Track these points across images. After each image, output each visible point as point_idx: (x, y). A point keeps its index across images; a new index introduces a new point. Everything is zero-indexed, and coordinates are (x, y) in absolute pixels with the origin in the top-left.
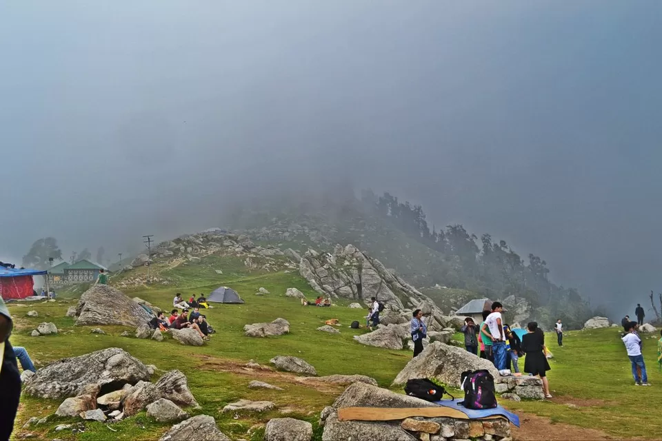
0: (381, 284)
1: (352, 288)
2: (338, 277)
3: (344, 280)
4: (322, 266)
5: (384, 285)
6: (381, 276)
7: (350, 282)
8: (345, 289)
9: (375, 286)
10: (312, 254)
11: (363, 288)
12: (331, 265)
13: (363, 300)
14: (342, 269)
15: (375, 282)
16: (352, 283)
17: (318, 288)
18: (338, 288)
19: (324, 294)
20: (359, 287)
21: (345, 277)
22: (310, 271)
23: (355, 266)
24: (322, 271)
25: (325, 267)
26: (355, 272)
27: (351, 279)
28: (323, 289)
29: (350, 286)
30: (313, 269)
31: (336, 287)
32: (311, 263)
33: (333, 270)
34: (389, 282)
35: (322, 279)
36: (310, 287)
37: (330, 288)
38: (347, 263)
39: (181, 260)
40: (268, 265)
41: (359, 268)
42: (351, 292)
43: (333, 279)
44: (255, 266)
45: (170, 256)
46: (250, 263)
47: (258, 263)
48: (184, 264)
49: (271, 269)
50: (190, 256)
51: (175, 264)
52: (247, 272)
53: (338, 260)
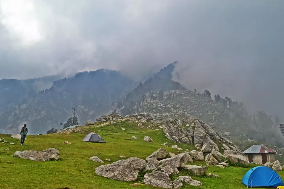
0: (205, 136)
1: (189, 139)
2: (182, 132)
3: (184, 134)
4: (174, 126)
5: (208, 137)
6: (206, 132)
7: (188, 135)
8: (185, 139)
9: (202, 137)
10: (170, 120)
11: (195, 138)
12: (178, 126)
13: (194, 145)
14: (184, 128)
15: (202, 135)
16: (189, 136)
17: (170, 138)
18: (181, 138)
19: (173, 141)
20: (193, 137)
21: (185, 132)
22: (167, 129)
23: (192, 126)
24: (173, 129)
25: (175, 127)
26: (191, 130)
27: (188, 134)
28: (173, 138)
29: (188, 137)
30: (168, 128)
31: (180, 137)
32: (168, 125)
33: (179, 128)
34: (212, 136)
35: (173, 133)
36: (166, 137)
37: (176, 138)
38: (188, 125)
39: (107, 124)
40: (150, 126)
41: (194, 128)
42: (188, 140)
43: (179, 133)
44: (143, 127)
45: (104, 122)
46: (141, 126)
47: (145, 125)
48: (106, 125)
49: (151, 129)
50: (112, 122)
51: (103, 125)
52: (139, 130)
53: (184, 124)
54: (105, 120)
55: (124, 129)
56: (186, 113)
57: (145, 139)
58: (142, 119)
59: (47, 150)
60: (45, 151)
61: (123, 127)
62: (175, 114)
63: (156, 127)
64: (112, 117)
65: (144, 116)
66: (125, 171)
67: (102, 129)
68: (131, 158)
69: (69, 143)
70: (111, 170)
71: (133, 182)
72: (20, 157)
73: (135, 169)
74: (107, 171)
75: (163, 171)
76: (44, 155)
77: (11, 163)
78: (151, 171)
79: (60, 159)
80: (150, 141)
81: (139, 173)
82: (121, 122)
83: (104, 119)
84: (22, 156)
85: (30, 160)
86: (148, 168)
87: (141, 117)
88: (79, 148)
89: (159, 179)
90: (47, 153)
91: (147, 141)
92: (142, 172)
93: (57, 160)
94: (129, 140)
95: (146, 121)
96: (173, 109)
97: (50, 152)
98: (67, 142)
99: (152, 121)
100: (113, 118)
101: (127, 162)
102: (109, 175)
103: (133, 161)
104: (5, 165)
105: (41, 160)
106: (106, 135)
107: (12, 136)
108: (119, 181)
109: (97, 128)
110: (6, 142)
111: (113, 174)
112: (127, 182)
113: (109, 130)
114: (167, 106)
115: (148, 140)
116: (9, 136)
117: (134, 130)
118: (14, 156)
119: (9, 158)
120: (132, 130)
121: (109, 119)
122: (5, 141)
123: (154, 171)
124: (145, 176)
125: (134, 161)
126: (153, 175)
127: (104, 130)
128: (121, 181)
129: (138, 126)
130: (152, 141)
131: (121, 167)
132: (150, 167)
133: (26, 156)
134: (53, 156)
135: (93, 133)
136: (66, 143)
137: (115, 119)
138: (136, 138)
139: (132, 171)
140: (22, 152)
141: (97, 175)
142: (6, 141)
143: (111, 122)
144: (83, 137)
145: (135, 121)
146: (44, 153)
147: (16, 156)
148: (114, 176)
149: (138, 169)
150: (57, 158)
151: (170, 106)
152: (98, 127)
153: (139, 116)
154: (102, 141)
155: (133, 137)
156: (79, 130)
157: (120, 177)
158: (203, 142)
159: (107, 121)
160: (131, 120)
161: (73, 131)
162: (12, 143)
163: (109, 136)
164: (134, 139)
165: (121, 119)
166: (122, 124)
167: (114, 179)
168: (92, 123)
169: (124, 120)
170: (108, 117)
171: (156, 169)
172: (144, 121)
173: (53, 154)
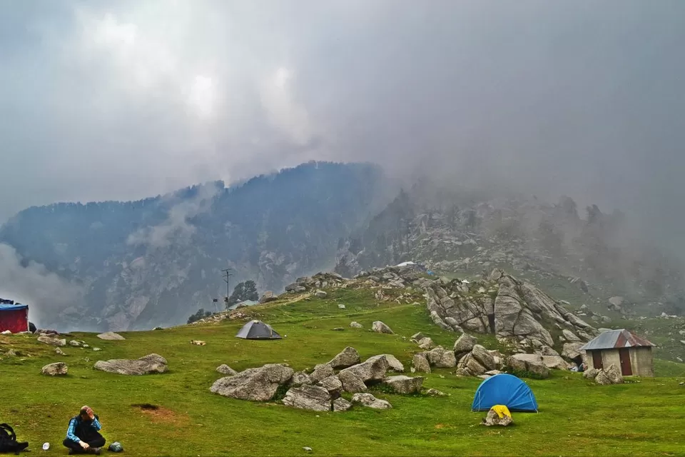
0: (520, 313)
1: (482, 321)
2: (466, 306)
3: (472, 310)
4: (449, 295)
5: (528, 316)
6: (522, 305)
7: (480, 313)
8: (474, 322)
9: (511, 317)
10: (442, 282)
11: (496, 320)
12: (460, 293)
13: (495, 334)
14: (471, 298)
15: (511, 312)
16: (482, 314)
17: (438, 321)
18: (466, 321)
19: (446, 327)
20: (491, 318)
21: (473, 306)
22: (433, 302)
23: (490, 293)
24: (447, 302)
25: (451, 296)
26: (488, 301)
27: (481, 310)
28: (446, 322)
29: (481, 318)
30: (438, 298)
31: (463, 319)
32: (436, 292)
33: (461, 299)
34: (538, 313)
35: (447, 311)
36: (431, 321)
37: (453, 320)
38: (482, 290)
39: (307, 296)
40: (401, 297)
41: (494, 295)
42: (481, 325)
43: (460, 310)
44: (387, 298)
45: (301, 292)
46: (382, 296)
47: (391, 295)
48: (304, 299)
49: (403, 302)
50: (319, 291)
51: (296, 300)
52: (375, 306)
53: (473, 287)
54: (304, 288)
55: (343, 306)
56: (510, 255)
57: (374, 327)
58: (393, 278)
59: (145, 357)
60: (142, 360)
61: (341, 302)
62: (484, 261)
63: (415, 297)
64: (321, 280)
65: (397, 273)
66: (254, 385)
67: (293, 308)
68: (267, 366)
69: (201, 344)
70: (233, 384)
71: (265, 401)
72: (103, 371)
73: (272, 383)
74: (226, 386)
75: (321, 385)
76: (141, 366)
77: (86, 378)
78: (300, 385)
79: (166, 372)
80: (384, 331)
81: (278, 388)
82: (338, 291)
83: (302, 285)
84: (107, 368)
85: (118, 373)
86: (297, 381)
87: (392, 275)
88: (216, 352)
89: (309, 397)
90: (145, 363)
91: (378, 332)
92: (285, 386)
93: (162, 373)
94: (340, 330)
95: (403, 283)
96: (480, 248)
97: (150, 361)
98: (199, 342)
99: (416, 283)
100: (321, 283)
101: (258, 371)
102: (228, 391)
103: (268, 369)
104: (78, 380)
105: (135, 374)
106: (295, 323)
107: (99, 336)
108: (242, 400)
109: (283, 307)
110: (86, 348)
111: (233, 390)
112: (255, 401)
113: (309, 311)
114: (465, 242)
115: (379, 329)
116: (94, 335)
117: (364, 306)
118: (94, 369)
119: (85, 372)
120: (360, 308)
121: (313, 285)
122: (85, 346)
123: (304, 384)
124: (288, 393)
125: (271, 369)
126: (300, 391)
127: (299, 310)
128: (246, 400)
129: (374, 298)
130: (388, 332)
131: (249, 379)
132: (300, 378)
133: (112, 369)
134: (155, 367)
135: (256, 321)
136: (196, 344)
137: (325, 283)
138: (359, 326)
139: (265, 385)
140: (106, 363)
141: (211, 392)
142: (87, 346)
143: (315, 292)
144: (239, 328)
145: (369, 286)
146: (141, 363)
147: (97, 369)
148: (236, 393)
149: (277, 382)
150: (161, 370)
151: (472, 241)
152: (285, 304)
153: (387, 272)
154: (273, 337)
155: (353, 323)
156: (240, 314)
157: (244, 395)
158: (514, 326)
159: (308, 289)
160: (361, 285)
161: (228, 317)
162: (96, 349)
163: (300, 324)
164: (354, 328)
165: (339, 284)
166: (339, 295)
167: (235, 398)
168: (275, 296)
169: (344, 286)
170: (310, 280)
171: (311, 382)
172: (398, 282)
173: (155, 363)
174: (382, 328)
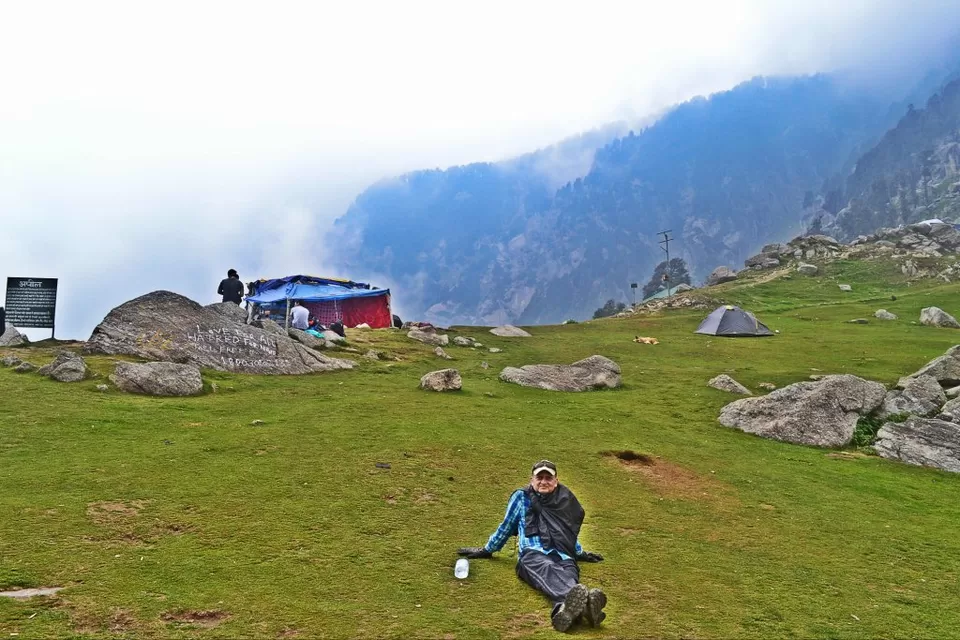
39: (784, 272)
40: (949, 270)
44: (923, 273)
45: (773, 267)
46: (914, 270)
47: (930, 268)
48: (782, 277)
50: (802, 264)
51: (768, 278)
52: (905, 284)
54: (776, 261)
55: (848, 287)
57: (924, 318)
58: (920, 243)
59: (582, 361)
60: (577, 366)
61: (843, 280)
64: (802, 247)
65: (927, 235)
66: (811, 416)
67: (766, 291)
68: (833, 378)
69: (652, 342)
70: (766, 412)
71: (837, 448)
72: (515, 383)
73: (846, 411)
74: (753, 415)
75: (949, 419)
76: (578, 375)
77: (494, 396)
78: (904, 418)
79: (620, 387)
80: (945, 324)
81: (859, 422)
82: (836, 264)
83: (774, 256)
84: (521, 379)
85: (541, 389)
86: (892, 407)
87: (918, 237)
88: (682, 355)
89: (929, 443)
90: (585, 370)
91: (933, 325)
92: (871, 420)
93: (612, 389)
94: (861, 322)
95: (939, 250)
97: (592, 367)
98: (647, 340)
100: (804, 253)
101: (816, 390)
102: (759, 426)
103: (836, 384)
104: (481, 400)
105: (570, 390)
106: (778, 312)
107: (492, 331)
108: (791, 443)
109: (750, 290)
110: (479, 348)
111: (771, 424)
112: (818, 447)
113: (793, 295)
115: (935, 321)
116: (485, 330)
117: (885, 286)
118: (501, 380)
119: (490, 387)
120: (877, 290)
121: (791, 255)
122: (476, 345)
123: (912, 417)
124: (881, 433)
125: (841, 384)
126: (908, 430)
127: (775, 294)
128: (799, 443)
129: (901, 272)
130: (952, 325)
131: (799, 403)
132: (899, 404)
133: (529, 381)
134: (601, 378)
135: (729, 307)
136: (643, 342)
137: (810, 253)
138: (891, 316)
139: (833, 416)
140: (519, 370)
141: (724, 428)
142: (480, 345)
143: (797, 266)
144: (699, 321)
145: (889, 254)
146: (576, 370)
147: (505, 381)
148: (776, 429)
149: (857, 411)
150: (612, 383)
152: (752, 285)
153: (908, 233)
154: (760, 332)
155: (880, 312)
156: (688, 301)
157: (794, 434)
159: (783, 263)
160: (874, 253)
161: (670, 305)
162: (494, 350)
163: (787, 314)
164: (883, 320)
165: (834, 254)
166: (838, 269)
167: (776, 440)
168: (732, 275)
169: (844, 256)
170: (785, 249)
171: (924, 412)
172: (929, 249)
173: (600, 371)
174: (941, 319)
